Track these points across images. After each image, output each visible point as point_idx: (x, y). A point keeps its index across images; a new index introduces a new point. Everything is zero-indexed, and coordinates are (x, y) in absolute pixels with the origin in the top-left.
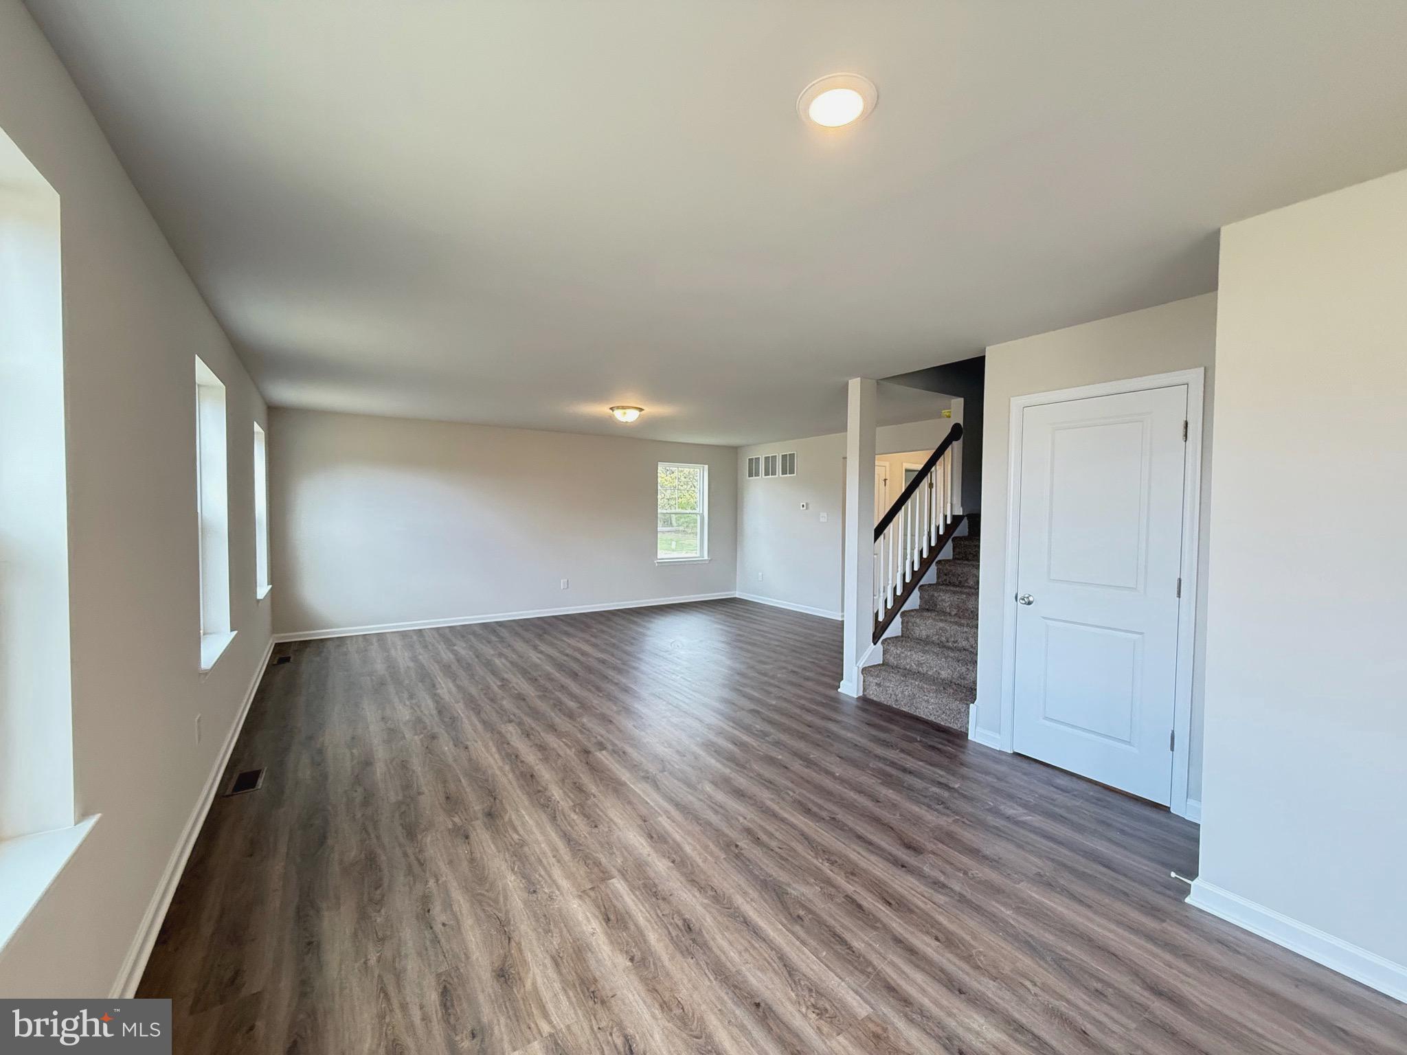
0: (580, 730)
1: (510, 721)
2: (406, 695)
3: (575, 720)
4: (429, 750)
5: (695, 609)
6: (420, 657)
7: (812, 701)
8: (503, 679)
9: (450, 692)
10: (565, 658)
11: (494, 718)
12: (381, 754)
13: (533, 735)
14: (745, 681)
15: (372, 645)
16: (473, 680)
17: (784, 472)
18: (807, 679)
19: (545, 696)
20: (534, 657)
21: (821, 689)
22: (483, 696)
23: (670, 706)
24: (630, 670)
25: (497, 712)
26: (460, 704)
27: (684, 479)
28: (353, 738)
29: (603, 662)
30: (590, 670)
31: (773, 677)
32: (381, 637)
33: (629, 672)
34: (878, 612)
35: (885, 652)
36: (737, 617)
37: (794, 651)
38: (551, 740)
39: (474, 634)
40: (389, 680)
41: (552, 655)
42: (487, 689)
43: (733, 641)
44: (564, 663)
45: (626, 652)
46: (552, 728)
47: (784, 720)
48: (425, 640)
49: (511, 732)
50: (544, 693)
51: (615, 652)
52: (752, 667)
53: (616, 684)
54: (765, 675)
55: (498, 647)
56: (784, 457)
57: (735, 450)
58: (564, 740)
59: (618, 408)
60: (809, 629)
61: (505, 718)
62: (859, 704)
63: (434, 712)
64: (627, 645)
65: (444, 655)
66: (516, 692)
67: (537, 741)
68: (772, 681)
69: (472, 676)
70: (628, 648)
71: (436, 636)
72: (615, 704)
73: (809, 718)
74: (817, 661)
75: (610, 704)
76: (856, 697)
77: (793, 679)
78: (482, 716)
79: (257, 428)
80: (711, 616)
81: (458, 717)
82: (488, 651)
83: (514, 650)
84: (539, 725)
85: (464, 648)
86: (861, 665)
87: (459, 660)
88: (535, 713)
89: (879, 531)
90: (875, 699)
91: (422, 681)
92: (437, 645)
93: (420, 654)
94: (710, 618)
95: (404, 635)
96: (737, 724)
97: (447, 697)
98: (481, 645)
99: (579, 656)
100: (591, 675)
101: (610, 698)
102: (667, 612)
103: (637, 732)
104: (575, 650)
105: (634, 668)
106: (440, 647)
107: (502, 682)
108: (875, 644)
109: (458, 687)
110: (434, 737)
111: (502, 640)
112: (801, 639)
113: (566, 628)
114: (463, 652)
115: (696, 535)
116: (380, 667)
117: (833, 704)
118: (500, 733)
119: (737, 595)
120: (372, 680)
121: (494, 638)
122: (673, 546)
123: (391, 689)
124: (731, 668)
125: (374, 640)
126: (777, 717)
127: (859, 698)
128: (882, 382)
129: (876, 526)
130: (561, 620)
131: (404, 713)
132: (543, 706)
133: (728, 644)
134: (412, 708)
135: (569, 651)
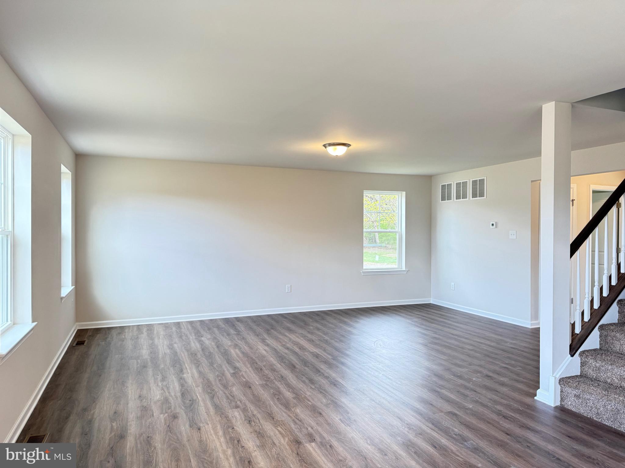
0: (293, 420)
1: (237, 407)
2: (159, 377)
3: (290, 410)
4: (170, 429)
5: (395, 312)
6: (175, 345)
7: (508, 407)
8: (235, 368)
9: (193, 377)
10: (287, 351)
11: (224, 403)
12: (133, 429)
13: (254, 421)
14: (441, 383)
15: (143, 334)
16: (212, 368)
17: (474, 195)
18: (503, 384)
19: (266, 385)
20: (262, 349)
21: (516, 395)
22: (218, 383)
23: (373, 403)
24: (340, 365)
25: (228, 398)
26: (199, 388)
27: (385, 206)
28: (115, 413)
29: (317, 356)
30: (305, 363)
31: (469, 380)
32: (150, 327)
33: (337, 367)
34: (574, 323)
35: (583, 364)
36: (432, 321)
37: (489, 356)
38: (268, 428)
39: (218, 327)
40: (150, 364)
41: (276, 348)
42: (221, 376)
43: (430, 343)
44: (285, 355)
45: (337, 349)
46: (271, 416)
47: (483, 426)
48: (181, 332)
49: (236, 416)
50: (267, 383)
51: (329, 348)
52: (448, 370)
53: (327, 378)
54: (460, 377)
55: (234, 339)
56: (474, 182)
57: (429, 178)
58: (279, 429)
59: (330, 145)
60: (501, 335)
61: (233, 404)
62: (557, 414)
63: (179, 394)
64: (336, 341)
65: (193, 344)
66: (244, 380)
67: (257, 428)
68: (467, 384)
69: (211, 364)
70: (337, 344)
71: (190, 328)
72: (325, 396)
73: (506, 425)
74: (510, 367)
75: (320, 396)
76: (553, 406)
77: (488, 383)
78: (215, 400)
79: (64, 169)
80: (409, 319)
81: (196, 400)
82: (226, 342)
83: (247, 343)
84: (259, 413)
85: (209, 339)
86: (559, 375)
87: (204, 349)
88: (257, 401)
89: (575, 246)
90: (573, 410)
91: (174, 366)
92: (189, 335)
93: (175, 343)
94: (408, 321)
95: (166, 326)
96: (436, 426)
97: (190, 381)
98: (222, 337)
99: (297, 350)
100: (306, 368)
101: (322, 391)
102: (371, 314)
103: (342, 427)
104: (295, 344)
105: (343, 364)
106: (191, 338)
107: (234, 370)
108: (572, 356)
109: (200, 373)
110: (175, 417)
111: (238, 333)
112: (493, 344)
113: (288, 325)
114: (207, 342)
115: (396, 250)
116: (145, 352)
117: (528, 411)
118: (227, 417)
119: (432, 301)
120: (137, 362)
121: (232, 331)
122: (377, 258)
123: (150, 372)
124: (428, 369)
125: (145, 330)
126: (473, 421)
127: (556, 407)
128: (576, 104)
129: (571, 243)
130: (286, 318)
131: (156, 394)
132: (265, 395)
133: (425, 345)
134: (163, 389)
135: (289, 345)
